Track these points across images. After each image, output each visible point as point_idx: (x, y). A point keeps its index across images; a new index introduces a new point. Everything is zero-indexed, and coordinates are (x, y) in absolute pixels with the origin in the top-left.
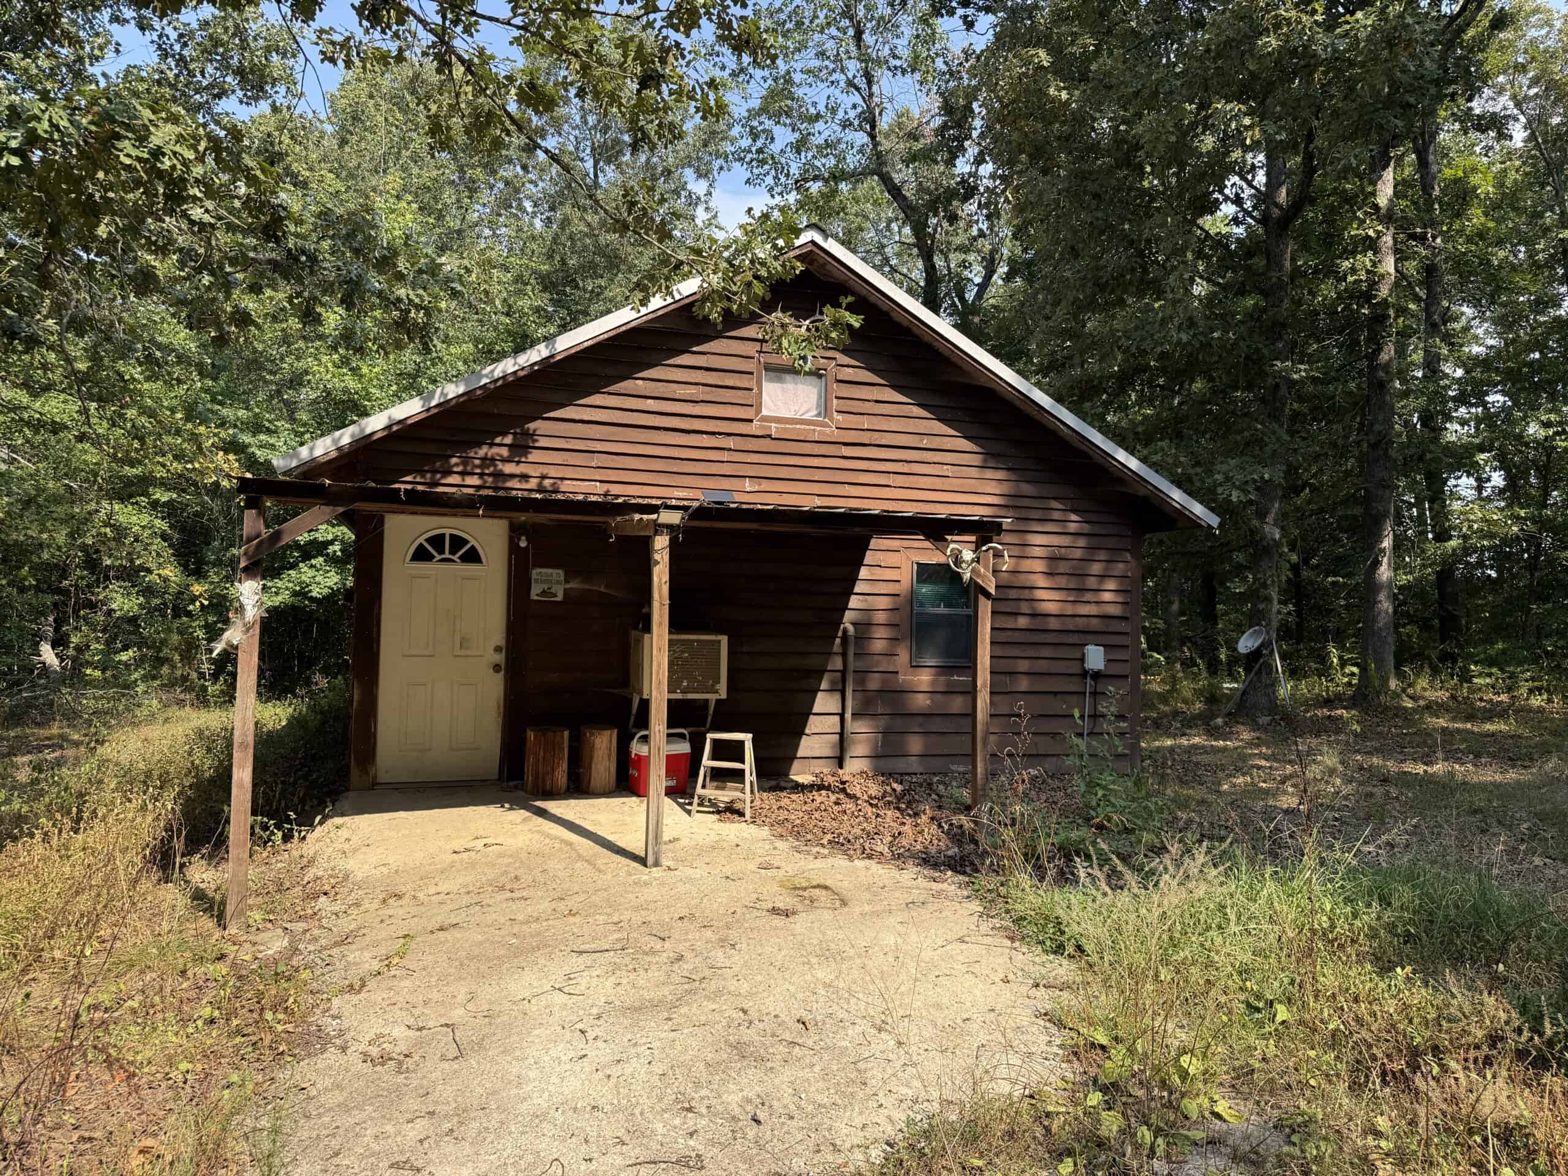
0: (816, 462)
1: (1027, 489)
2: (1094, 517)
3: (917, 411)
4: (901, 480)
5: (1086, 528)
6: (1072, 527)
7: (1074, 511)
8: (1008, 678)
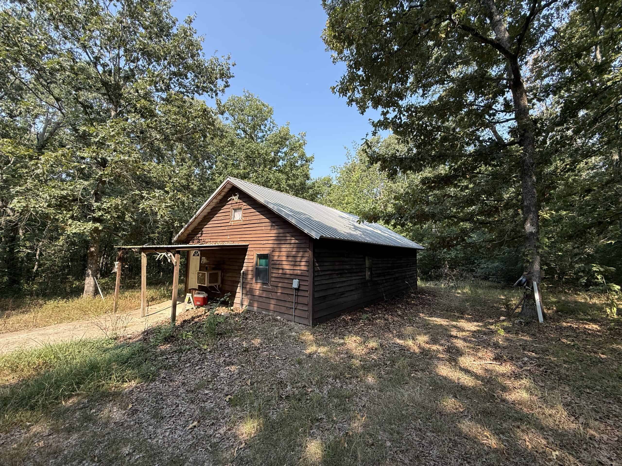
0: (239, 230)
1: (281, 231)
2: (298, 238)
3: (258, 213)
4: (254, 232)
5: (297, 241)
6: (293, 241)
7: (292, 236)
8: (275, 288)
